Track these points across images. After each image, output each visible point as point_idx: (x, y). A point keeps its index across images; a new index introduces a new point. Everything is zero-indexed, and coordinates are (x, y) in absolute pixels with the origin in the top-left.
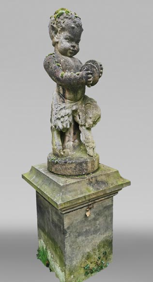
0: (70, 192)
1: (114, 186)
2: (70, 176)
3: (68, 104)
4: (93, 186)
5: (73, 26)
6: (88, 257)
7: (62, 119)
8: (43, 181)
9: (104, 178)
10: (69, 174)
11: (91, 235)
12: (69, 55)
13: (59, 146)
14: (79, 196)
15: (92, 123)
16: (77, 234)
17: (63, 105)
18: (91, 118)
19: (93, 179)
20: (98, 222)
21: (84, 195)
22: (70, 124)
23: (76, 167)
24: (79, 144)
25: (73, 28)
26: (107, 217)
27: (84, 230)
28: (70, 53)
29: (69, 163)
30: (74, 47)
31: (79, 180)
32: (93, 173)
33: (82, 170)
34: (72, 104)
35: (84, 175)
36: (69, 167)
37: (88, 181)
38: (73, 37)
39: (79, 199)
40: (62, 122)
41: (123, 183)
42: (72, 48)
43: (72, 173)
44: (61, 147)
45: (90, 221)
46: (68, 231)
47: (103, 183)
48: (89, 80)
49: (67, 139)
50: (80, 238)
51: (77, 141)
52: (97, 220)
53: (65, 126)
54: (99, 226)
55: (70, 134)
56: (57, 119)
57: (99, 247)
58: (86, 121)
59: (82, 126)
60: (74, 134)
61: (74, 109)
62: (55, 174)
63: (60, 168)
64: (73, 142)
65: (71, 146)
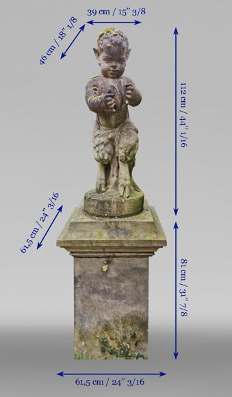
1: (137, 239)
2: (93, 215)
3: (103, 130)
4: (109, 233)
5: (109, 45)
6: (107, 328)
9: (128, 226)
10: (91, 213)
11: (112, 299)
14: (85, 239)
16: (91, 289)
17: (98, 132)
19: (113, 223)
20: (122, 285)
21: (91, 239)
23: (98, 205)
25: (109, 47)
26: (137, 283)
27: (102, 288)
28: (111, 74)
29: (92, 199)
30: (114, 67)
32: (119, 217)
33: (104, 210)
34: (108, 131)
35: (106, 217)
36: (92, 204)
37: (104, 224)
38: (111, 57)
39: (82, 242)
40: (97, 152)
45: (110, 279)
46: (80, 280)
47: (126, 233)
48: (109, 103)
50: (95, 297)
52: (121, 281)
54: (124, 292)
55: (114, 167)
57: (124, 321)
61: (110, 137)
63: (86, 204)
64: (117, 177)
65: (114, 181)
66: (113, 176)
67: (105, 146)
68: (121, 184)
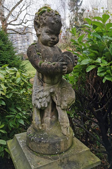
1: (84, 166)
2: (44, 154)
3: (46, 87)
5: (53, 22)
7: (40, 100)
8: (20, 155)
9: (75, 158)
10: (43, 153)
12: (49, 45)
13: (38, 121)
15: (66, 105)
17: (42, 88)
18: (66, 101)
19: (65, 159)
22: (48, 103)
23: (49, 147)
24: (56, 120)
28: (50, 43)
29: (43, 143)
32: (65, 151)
33: (55, 150)
34: (50, 87)
35: (57, 154)
36: (43, 146)
37: (59, 162)
38: (52, 31)
40: (40, 102)
42: (52, 40)
43: (46, 152)
44: (40, 122)
48: (64, 70)
49: (46, 114)
51: (54, 117)
53: (43, 106)
55: (48, 110)
56: (36, 99)
58: (61, 103)
59: (58, 106)
60: (52, 111)
61: (51, 91)
62: (31, 150)
63: (35, 145)
64: (51, 117)
65: (49, 121)
66: (47, 116)
67: (46, 98)
68: (65, 126)
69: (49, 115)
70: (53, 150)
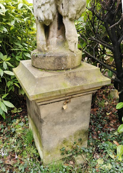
0: (45, 85)
1: (92, 82)
2: (49, 70)
4: (70, 81)
6: (65, 142)
7: (43, 8)
8: (25, 75)
9: (83, 74)
10: (48, 68)
11: (68, 125)
13: (43, 40)
14: (54, 90)
15: (75, 12)
16: (54, 123)
18: (74, 6)
19: (72, 74)
20: (75, 115)
21: (59, 89)
23: (54, 62)
26: (84, 111)
27: (61, 121)
29: (48, 57)
31: (56, 74)
32: (73, 69)
33: (60, 65)
35: (63, 70)
36: (48, 60)
37: (65, 75)
39: (53, 92)
40: (43, 12)
41: (103, 81)
43: (51, 68)
44: (45, 43)
45: (67, 113)
46: (45, 120)
47: (83, 79)
49: (51, 34)
50: (57, 127)
51: (61, 37)
52: (74, 113)
53: (47, 17)
54: (76, 118)
55: (54, 28)
56: (38, 8)
57: (75, 135)
58: (68, 10)
59: (65, 17)
60: (59, 29)
62: (36, 68)
63: (39, 61)
64: (57, 37)
65: (55, 41)
66: (53, 37)
67: (50, 5)
68: (72, 41)
69: (56, 35)
70: (59, 65)
